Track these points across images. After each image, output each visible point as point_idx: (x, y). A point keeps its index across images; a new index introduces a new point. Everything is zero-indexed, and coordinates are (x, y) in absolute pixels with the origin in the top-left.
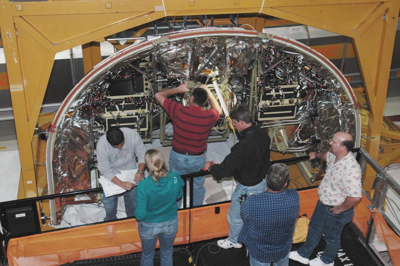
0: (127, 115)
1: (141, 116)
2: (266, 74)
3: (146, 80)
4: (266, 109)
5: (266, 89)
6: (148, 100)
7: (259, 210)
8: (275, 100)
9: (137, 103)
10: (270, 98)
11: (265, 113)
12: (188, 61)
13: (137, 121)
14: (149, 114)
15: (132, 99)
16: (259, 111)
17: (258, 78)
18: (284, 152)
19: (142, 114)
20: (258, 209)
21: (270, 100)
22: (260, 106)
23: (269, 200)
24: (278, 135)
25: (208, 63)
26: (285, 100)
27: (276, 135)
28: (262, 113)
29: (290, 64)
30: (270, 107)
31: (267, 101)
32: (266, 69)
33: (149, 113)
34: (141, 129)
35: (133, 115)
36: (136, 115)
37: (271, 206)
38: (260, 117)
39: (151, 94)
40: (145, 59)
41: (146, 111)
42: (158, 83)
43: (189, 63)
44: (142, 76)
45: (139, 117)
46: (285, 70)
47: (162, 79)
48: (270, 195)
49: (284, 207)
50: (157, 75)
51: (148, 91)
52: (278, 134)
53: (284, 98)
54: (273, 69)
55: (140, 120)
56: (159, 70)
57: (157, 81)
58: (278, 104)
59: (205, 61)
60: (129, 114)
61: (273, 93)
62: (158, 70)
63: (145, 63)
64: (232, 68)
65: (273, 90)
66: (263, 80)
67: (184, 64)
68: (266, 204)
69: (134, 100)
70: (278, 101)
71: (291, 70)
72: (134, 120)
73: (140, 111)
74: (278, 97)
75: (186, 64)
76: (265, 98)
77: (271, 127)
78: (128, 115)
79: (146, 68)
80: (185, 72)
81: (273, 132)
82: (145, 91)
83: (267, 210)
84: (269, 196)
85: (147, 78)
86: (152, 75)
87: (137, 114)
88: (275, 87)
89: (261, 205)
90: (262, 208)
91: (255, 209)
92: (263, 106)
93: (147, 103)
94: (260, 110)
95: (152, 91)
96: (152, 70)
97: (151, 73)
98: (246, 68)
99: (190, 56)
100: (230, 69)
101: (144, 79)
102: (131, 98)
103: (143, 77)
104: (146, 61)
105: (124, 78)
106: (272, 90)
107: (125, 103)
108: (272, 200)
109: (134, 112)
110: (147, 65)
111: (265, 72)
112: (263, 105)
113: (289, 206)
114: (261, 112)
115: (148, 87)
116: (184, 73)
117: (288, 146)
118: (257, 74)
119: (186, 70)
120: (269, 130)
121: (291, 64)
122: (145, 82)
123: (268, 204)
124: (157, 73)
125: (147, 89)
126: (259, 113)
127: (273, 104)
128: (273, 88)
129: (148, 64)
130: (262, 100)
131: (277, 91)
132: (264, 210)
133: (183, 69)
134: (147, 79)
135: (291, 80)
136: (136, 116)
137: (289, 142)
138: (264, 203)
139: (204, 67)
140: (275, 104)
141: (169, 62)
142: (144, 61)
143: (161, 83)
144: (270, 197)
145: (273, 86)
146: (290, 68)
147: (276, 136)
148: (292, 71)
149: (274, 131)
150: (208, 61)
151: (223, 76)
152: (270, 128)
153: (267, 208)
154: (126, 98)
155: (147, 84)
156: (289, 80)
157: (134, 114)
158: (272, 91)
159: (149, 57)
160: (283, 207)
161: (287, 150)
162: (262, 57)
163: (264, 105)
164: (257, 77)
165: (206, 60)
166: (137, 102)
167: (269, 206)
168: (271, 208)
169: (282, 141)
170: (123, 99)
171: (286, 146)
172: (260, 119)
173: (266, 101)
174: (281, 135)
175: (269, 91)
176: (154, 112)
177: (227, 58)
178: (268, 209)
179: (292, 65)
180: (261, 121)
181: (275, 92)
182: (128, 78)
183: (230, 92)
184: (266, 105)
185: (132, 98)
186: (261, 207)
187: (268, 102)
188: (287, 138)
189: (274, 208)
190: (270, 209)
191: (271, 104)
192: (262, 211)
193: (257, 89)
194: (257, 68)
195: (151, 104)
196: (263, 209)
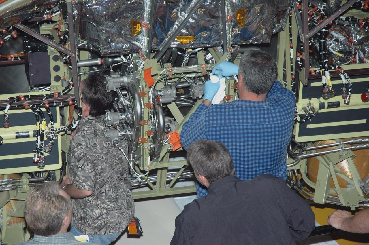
0: (15, 137)
1: (45, 138)
2: (310, 39)
3: (56, 58)
4: (311, 116)
5: (310, 73)
6: (60, 101)
7: (222, 128)
8: (330, 94)
9: (36, 109)
10: (319, 92)
11: (309, 126)
12: (145, 16)
13: (37, 149)
14: (63, 133)
15: (25, 99)
16: (296, 121)
17: (292, 50)
18: (353, 208)
19: (48, 133)
20: (220, 127)
21: (319, 98)
22: (299, 111)
23: (240, 113)
24: (338, 172)
25: (187, 19)
26: (353, 96)
27: (336, 172)
28: (303, 125)
29: (359, 19)
30: (320, 111)
31: (312, 99)
32: (310, 30)
33: (63, 131)
34: (46, 166)
35: (28, 136)
36: (34, 136)
37: (243, 122)
38: (300, 135)
39: (66, 88)
40: (51, 18)
41: (57, 125)
42: (82, 69)
43: (146, 21)
44: (47, 51)
45: (42, 139)
46: (348, 35)
47: (89, 60)
48: (242, 105)
49: (265, 126)
50: (80, 49)
51: (59, 83)
52: (339, 170)
53: (350, 90)
54: (325, 28)
55: (45, 146)
56: (83, 38)
57: (80, 64)
58: (337, 104)
59: (179, 15)
60: (21, 134)
61: (327, 80)
62: (80, 39)
63: (51, 26)
64: (237, 29)
65: (327, 73)
66: (304, 54)
67: (135, 23)
68: (234, 119)
69: (29, 103)
70: (338, 98)
71: (360, 35)
72: (31, 147)
73: (44, 126)
74: (338, 90)
75: (140, 23)
76: (309, 93)
77: (322, 155)
78: (17, 137)
79: (55, 35)
80: (137, 40)
81: (329, 165)
82: (53, 83)
83: (235, 129)
84: (240, 106)
85: (58, 54)
86: (67, 47)
87: (37, 133)
88: (331, 68)
89: (225, 119)
90: (227, 126)
91: (216, 127)
92: (304, 111)
93: (58, 108)
94: (298, 119)
95: (69, 82)
96: (67, 36)
97: (65, 44)
98: (266, 30)
99: (148, 6)
100: (232, 31)
101: (51, 57)
102: (23, 99)
103: (49, 52)
104: (53, 22)
105: (7, 59)
106: (324, 74)
107: (11, 108)
108: (245, 112)
109: (31, 129)
110: (56, 29)
111: (307, 36)
112: (304, 109)
113: (274, 124)
114: (301, 122)
115: (60, 73)
116: (137, 43)
117: (362, 194)
118: (291, 43)
119: (139, 35)
120: (317, 163)
121: (361, 21)
122: (53, 64)
123: (238, 119)
124: (80, 45)
125: (57, 79)
126: (298, 125)
127: (326, 105)
128: (325, 70)
129: (57, 26)
130: (303, 98)
131: (335, 76)
132: (232, 130)
133: (133, 33)
134: (57, 56)
135: (362, 56)
136: (35, 139)
137: (363, 186)
138: (232, 117)
139: (178, 29)
140: (330, 105)
141: (104, 18)
142: (50, 21)
143: (88, 69)
144: (242, 107)
145: (326, 65)
146: (359, 31)
147: (336, 175)
148: (362, 36)
149: (331, 163)
150: (186, 15)
151: (219, 48)
152: (319, 158)
153: (235, 126)
154: (12, 99)
155: (57, 68)
156: (357, 56)
157: (31, 133)
158: (323, 77)
159: (59, 12)
160: (263, 125)
161: (360, 203)
162: (300, 4)
163: (308, 109)
164: (291, 48)
165: (183, 13)
166: (37, 107)
167: (238, 123)
168: (243, 126)
169: (347, 186)
170: (6, 101)
171: (359, 195)
172: (299, 139)
173: (310, 99)
174: (346, 173)
175: (318, 78)
176: (74, 127)
177: (226, 7)
178: (237, 127)
179: (363, 23)
180: (301, 143)
181: (332, 79)
182: (16, 58)
183: (235, 81)
184: (312, 109)
185: (26, 97)
186: (225, 123)
187: (315, 102)
188: (359, 178)
189: (247, 126)
190: (241, 127)
191: (322, 106)
192: (228, 130)
193: (292, 74)
194: (290, 29)
195: (67, 110)
196: (229, 128)
